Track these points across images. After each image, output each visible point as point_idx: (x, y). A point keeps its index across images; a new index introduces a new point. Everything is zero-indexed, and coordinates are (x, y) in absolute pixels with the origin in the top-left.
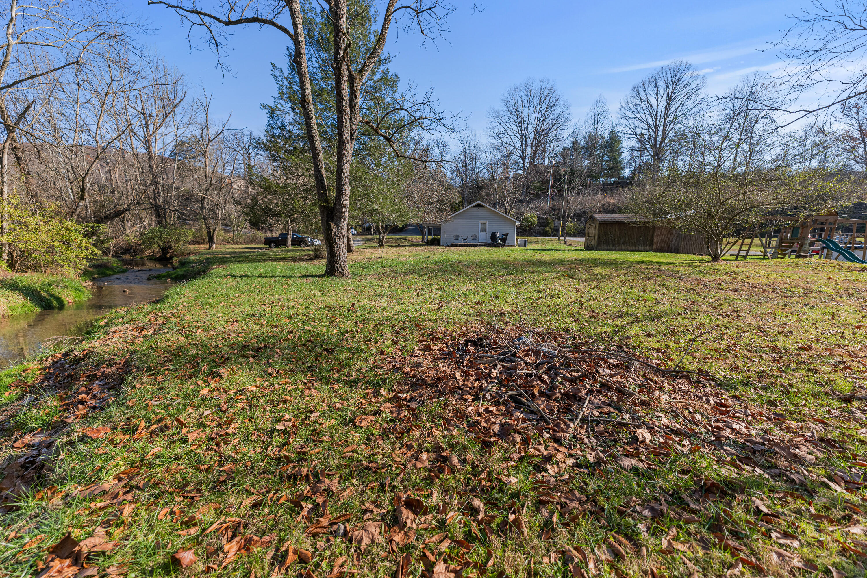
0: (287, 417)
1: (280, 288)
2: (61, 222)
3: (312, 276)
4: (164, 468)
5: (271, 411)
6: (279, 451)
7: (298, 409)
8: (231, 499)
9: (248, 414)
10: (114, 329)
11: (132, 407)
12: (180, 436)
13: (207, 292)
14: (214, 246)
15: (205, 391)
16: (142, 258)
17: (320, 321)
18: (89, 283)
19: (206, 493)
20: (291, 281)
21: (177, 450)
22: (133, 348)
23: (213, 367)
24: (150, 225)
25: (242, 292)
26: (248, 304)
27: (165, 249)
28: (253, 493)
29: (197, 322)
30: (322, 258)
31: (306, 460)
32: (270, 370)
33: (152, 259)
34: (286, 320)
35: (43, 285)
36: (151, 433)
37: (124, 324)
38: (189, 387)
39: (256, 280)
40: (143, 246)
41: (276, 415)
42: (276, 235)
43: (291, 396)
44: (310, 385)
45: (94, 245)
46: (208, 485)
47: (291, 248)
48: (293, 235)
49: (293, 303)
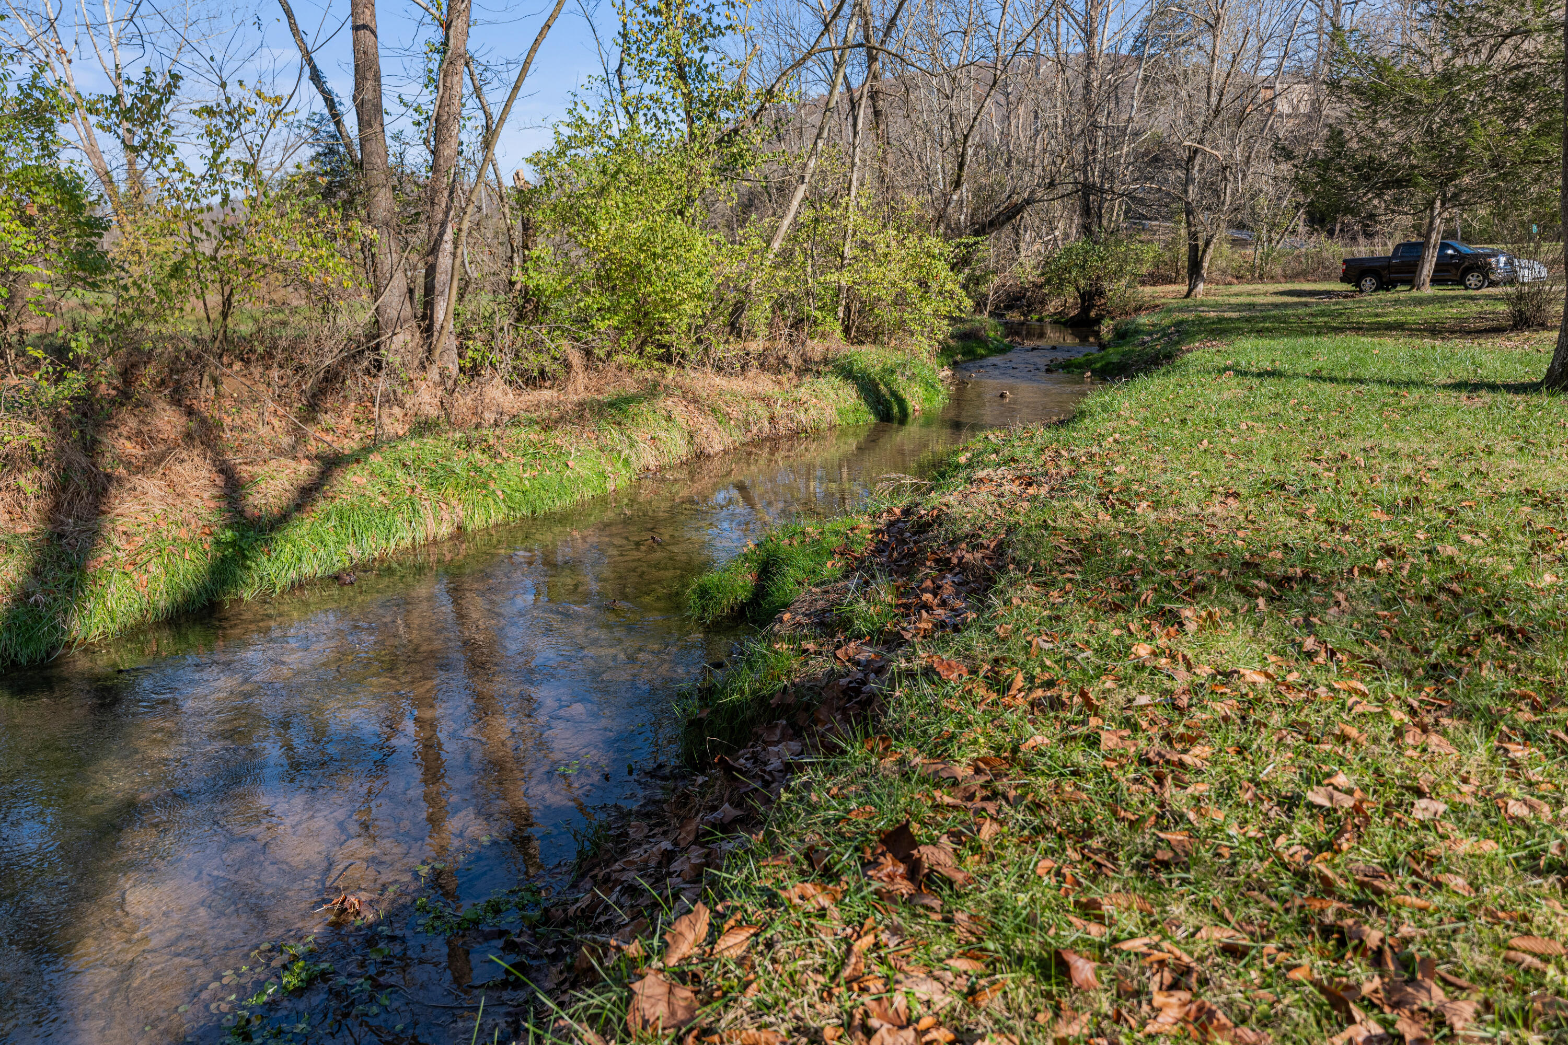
0: (1341, 779)
1: (1375, 417)
2: (920, 239)
3: (1493, 387)
4: (1051, 781)
5: (1297, 751)
6: (1308, 858)
7: (1377, 771)
8: (1177, 910)
9: (1236, 734)
10: (982, 474)
11: (1004, 640)
12: (1083, 730)
13: (1171, 410)
14: (1201, 286)
15: (1143, 650)
16: (1040, 320)
17: (1497, 537)
18: (947, 372)
19: (1127, 872)
20: (1412, 397)
21: (1078, 757)
22: (1012, 520)
23: (1167, 599)
24: (1066, 236)
25: (1258, 419)
26: (1270, 453)
27: (1089, 297)
28: (1228, 922)
29: (1140, 482)
30: (1543, 326)
31: (1381, 912)
32: (1310, 643)
33: (1063, 322)
34: (1378, 515)
35: (884, 370)
36: (1032, 705)
37: (998, 465)
38: (1110, 629)
39: (1301, 389)
40: (1046, 291)
41: (1312, 764)
42: (1383, 248)
43: (1361, 730)
44: (1429, 719)
45: (964, 287)
46: (1130, 857)
47: (1428, 291)
48: (1444, 246)
49: (1407, 467)
